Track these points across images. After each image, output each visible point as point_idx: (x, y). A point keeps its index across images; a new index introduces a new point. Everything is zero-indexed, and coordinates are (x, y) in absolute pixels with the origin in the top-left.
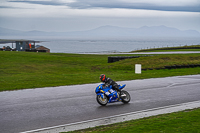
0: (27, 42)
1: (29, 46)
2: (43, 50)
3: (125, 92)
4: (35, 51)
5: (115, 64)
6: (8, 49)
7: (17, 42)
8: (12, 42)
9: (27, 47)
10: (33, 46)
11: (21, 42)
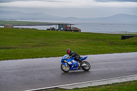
0: (66, 25)
1: (67, 27)
2: (77, 30)
3: (86, 62)
4: (71, 31)
5: (127, 40)
6: (53, 29)
7: (59, 25)
8: (56, 24)
9: (66, 28)
10: (70, 27)
11: (62, 25)
